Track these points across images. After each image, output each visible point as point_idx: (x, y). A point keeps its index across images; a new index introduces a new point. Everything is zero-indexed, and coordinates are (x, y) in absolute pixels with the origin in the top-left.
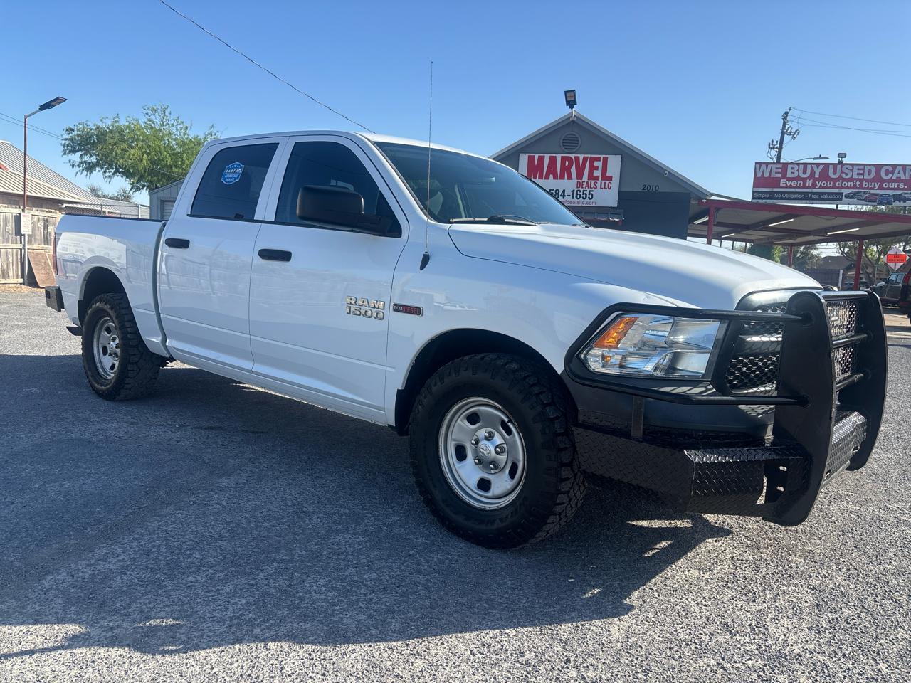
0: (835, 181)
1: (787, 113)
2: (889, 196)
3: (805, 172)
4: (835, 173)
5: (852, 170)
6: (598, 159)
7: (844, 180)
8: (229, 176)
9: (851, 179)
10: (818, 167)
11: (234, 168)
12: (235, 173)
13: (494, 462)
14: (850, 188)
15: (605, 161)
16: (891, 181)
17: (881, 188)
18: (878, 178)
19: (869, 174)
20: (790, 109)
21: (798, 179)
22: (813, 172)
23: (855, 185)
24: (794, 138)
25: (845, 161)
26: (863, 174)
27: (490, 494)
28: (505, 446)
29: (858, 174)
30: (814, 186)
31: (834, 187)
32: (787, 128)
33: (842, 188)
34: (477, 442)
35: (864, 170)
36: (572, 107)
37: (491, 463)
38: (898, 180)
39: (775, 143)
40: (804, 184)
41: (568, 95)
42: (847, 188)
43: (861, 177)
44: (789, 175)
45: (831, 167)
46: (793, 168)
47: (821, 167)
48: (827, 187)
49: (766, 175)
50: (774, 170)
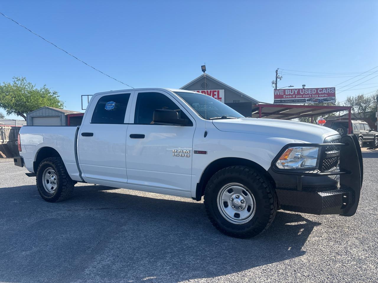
0: (302, 95)
1: (277, 70)
2: (322, 99)
3: (292, 93)
4: (302, 92)
5: (308, 91)
6: (216, 91)
7: (306, 94)
8: (108, 107)
9: (308, 94)
10: (296, 90)
11: (110, 104)
12: (111, 105)
13: (241, 207)
14: (308, 97)
15: (218, 92)
16: (322, 94)
17: (319, 97)
18: (317, 93)
19: (314, 92)
20: (278, 69)
21: (290, 95)
22: (294, 92)
23: (310, 96)
24: (281, 80)
25: (305, 87)
26: (312, 92)
27: (240, 219)
28: (244, 200)
29: (310, 92)
30: (296, 97)
31: (303, 97)
32: (278, 76)
33: (305, 97)
34: (233, 200)
35: (312, 90)
36: (204, 72)
37: (239, 207)
38: (324, 93)
39: (274, 82)
40: (292, 96)
41: (203, 67)
42: (307, 97)
43: (311, 93)
44: (286, 94)
45: (301, 90)
46: (287, 91)
47: (297, 90)
48: (300, 97)
49: (278, 94)
50: (281, 92)
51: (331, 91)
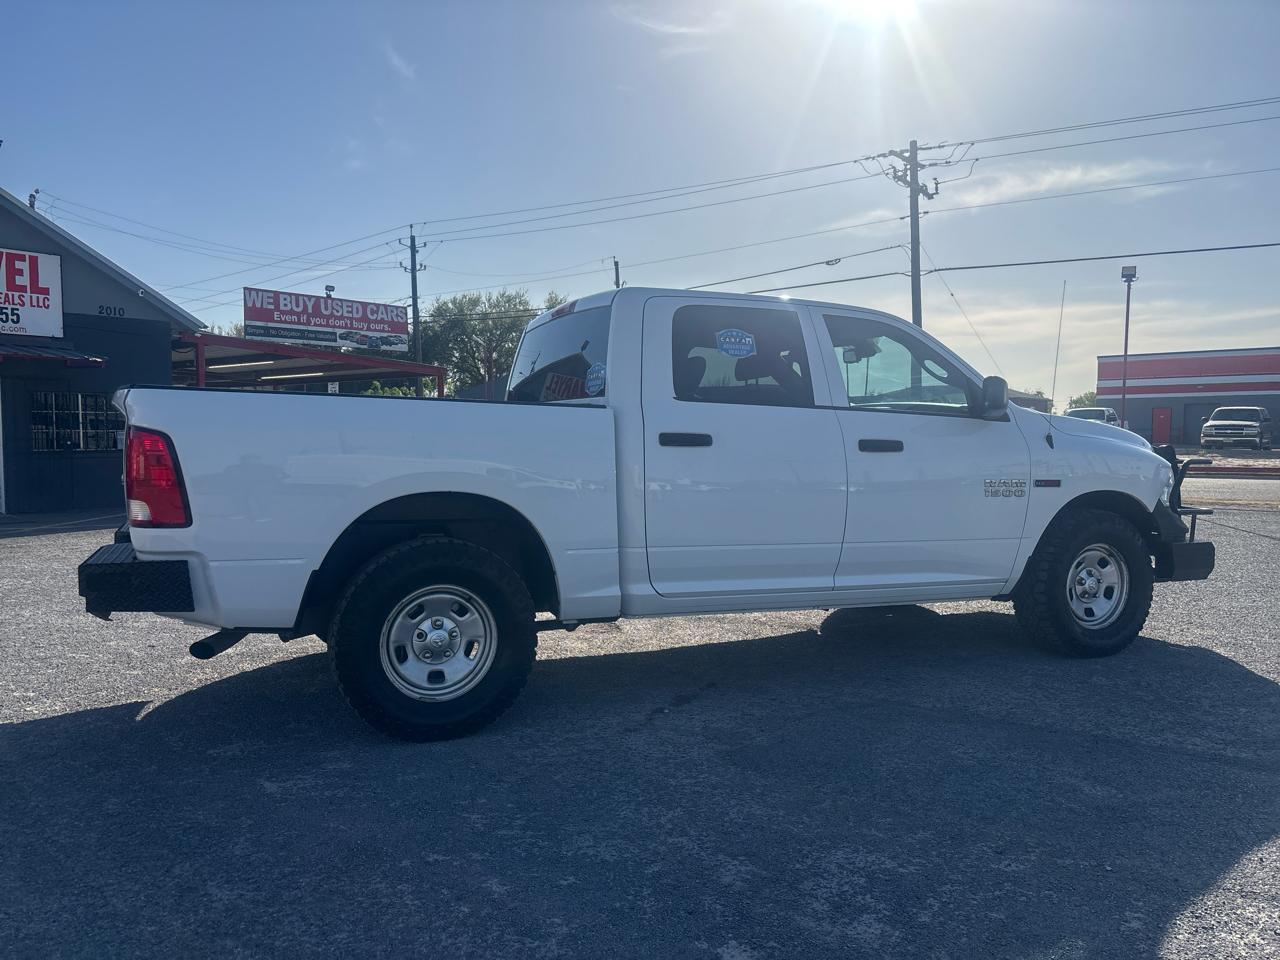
0: (328, 318)
2: (377, 338)
3: (298, 306)
4: (326, 308)
5: (342, 307)
6: (22, 258)
7: (336, 318)
9: (342, 318)
10: (310, 300)
14: (342, 328)
15: (34, 263)
16: (376, 322)
17: (369, 329)
18: (364, 319)
19: (357, 313)
21: (291, 312)
22: (305, 306)
23: (346, 324)
25: (333, 295)
26: (351, 312)
30: (308, 323)
31: (328, 325)
33: (334, 327)
35: (351, 307)
38: (382, 321)
40: (299, 319)
42: (339, 327)
43: (351, 315)
44: (282, 308)
45: (322, 301)
47: (313, 300)
48: (320, 325)
49: (258, 305)
50: (266, 300)
51: (397, 315)
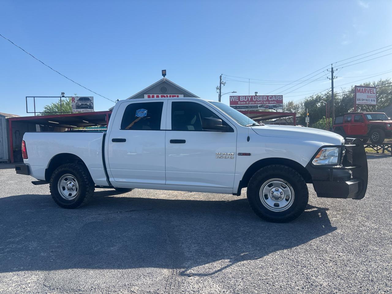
0: (255, 101)
1: (221, 76)
2: (272, 106)
3: (246, 99)
4: (255, 99)
5: (260, 98)
6: (175, 96)
7: (258, 101)
8: (139, 114)
9: (260, 101)
11: (141, 111)
12: (143, 113)
14: (260, 104)
15: (178, 97)
16: (272, 101)
17: (269, 103)
18: (268, 100)
19: (265, 99)
21: (244, 101)
22: (248, 99)
23: (261, 103)
24: (224, 85)
25: (257, 95)
26: (263, 99)
27: (280, 207)
28: (283, 192)
29: (262, 99)
30: (249, 104)
31: (255, 104)
32: (222, 81)
33: (257, 104)
34: (273, 192)
35: (263, 97)
36: (164, 76)
37: (279, 198)
38: (274, 100)
39: (218, 87)
40: (246, 103)
41: (163, 72)
42: (259, 104)
43: (263, 100)
44: (241, 100)
45: (253, 97)
46: (242, 98)
47: (250, 97)
48: (253, 104)
49: (234, 100)
50: (236, 99)
51: (279, 98)
